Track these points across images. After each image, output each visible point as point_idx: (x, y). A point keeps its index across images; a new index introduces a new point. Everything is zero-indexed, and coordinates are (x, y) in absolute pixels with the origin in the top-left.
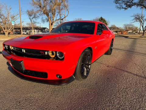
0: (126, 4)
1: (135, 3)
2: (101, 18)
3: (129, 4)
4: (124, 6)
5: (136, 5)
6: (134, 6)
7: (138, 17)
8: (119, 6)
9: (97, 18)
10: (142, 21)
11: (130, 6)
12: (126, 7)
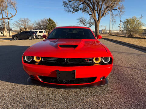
0: (73, 8)
1: (80, 8)
2: (49, 19)
3: (76, 8)
4: (72, 10)
5: (81, 10)
6: (80, 11)
7: (82, 20)
8: (68, 10)
9: (45, 19)
10: (85, 23)
11: (77, 11)
12: (74, 11)
